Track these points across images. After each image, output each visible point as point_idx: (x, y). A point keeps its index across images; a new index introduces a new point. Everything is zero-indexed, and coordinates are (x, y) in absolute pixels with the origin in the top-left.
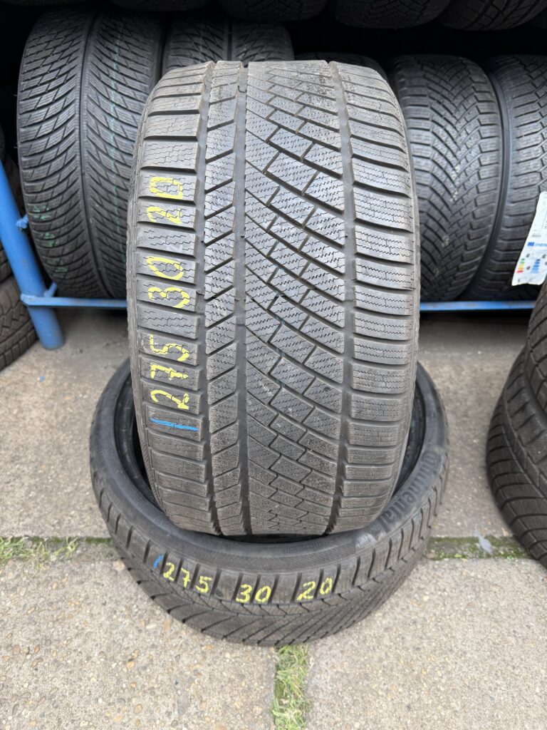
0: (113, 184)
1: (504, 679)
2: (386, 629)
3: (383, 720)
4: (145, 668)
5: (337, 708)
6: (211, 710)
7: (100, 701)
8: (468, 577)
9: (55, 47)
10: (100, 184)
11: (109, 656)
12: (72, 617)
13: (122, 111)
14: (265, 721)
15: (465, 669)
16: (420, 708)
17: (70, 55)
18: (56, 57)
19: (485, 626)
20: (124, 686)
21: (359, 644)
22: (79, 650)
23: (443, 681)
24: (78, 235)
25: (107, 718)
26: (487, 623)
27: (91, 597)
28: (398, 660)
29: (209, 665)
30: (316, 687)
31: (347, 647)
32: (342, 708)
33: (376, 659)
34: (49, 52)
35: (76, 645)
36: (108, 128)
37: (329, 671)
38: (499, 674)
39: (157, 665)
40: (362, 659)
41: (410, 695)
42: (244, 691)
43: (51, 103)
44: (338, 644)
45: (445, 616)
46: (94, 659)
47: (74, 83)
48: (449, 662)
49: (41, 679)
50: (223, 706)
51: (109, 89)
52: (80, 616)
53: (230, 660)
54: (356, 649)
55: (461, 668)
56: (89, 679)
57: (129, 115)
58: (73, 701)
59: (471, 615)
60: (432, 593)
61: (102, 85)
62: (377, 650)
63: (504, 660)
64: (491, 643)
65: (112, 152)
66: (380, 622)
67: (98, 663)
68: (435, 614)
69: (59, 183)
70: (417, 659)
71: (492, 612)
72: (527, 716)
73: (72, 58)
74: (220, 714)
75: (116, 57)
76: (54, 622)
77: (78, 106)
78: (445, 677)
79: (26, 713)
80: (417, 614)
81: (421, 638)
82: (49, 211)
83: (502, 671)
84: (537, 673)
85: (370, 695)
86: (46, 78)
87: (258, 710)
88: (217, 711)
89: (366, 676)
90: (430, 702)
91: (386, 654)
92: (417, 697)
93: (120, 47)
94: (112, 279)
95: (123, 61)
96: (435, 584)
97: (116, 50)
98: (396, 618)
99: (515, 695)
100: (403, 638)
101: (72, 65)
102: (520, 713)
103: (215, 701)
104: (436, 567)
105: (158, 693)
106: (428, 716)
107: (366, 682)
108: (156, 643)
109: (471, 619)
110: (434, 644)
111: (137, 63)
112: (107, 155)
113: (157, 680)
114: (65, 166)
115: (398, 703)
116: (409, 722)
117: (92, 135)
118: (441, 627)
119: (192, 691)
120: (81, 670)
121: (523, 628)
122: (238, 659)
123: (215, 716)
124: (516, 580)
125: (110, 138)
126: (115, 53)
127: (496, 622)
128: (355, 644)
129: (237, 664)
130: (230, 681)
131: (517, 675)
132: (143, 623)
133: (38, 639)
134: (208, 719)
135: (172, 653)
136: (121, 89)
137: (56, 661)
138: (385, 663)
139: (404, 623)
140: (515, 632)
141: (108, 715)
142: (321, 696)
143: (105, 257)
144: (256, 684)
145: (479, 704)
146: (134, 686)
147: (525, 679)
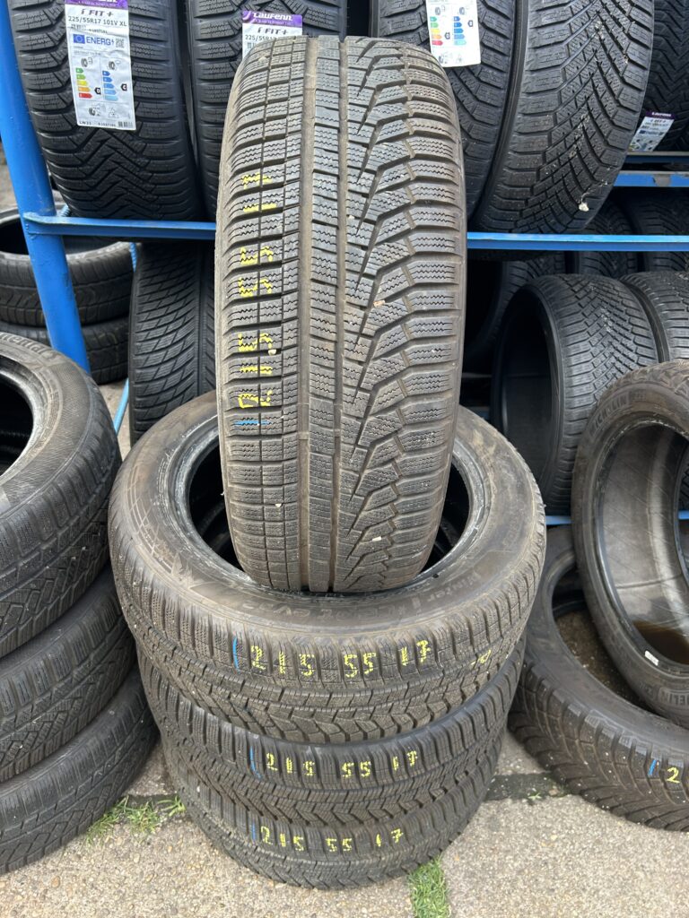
12: (195, 882)
26: (615, 859)
31: (484, 893)
35: (205, 911)
45: (575, 854)
48: (584, 901)
52: (204, 880)
53: (368, 916)
54: (492, 894)
55: (595, 906)
59: (600, 852)
60: (559, 832)
66: (512, 865)
68: (564, 854)
70: (552, 900)
71: (619, 848)
76: (176, 889)
80: (547, 854)
81: (554, 879)
98: (527, 860)
100: (536, 880)
104: (560, 803)
109: (599, 856)
110: (567, 884)
118: (572, 866)
121: (650, 863)
127: (624, 857)
133: (162, 909)
135: (308, 912)
139: (536, 865)
140: (642, 866)
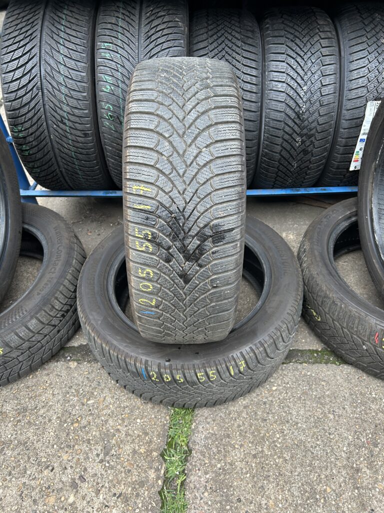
0: (65, 112)
1: (323, 441)
2: (245, 407)
3: (236, 463)
4: (85, 427)
5: (207, 455)
6: (125, 453)
7: (55, 446)
8: (305, 375)
9: (23, 17)
10: (56, 112)
11: (62, 420)
12: (41, 395)
13: (68, 60)
14: (159, 461)
15: (296, 433)
16: (262, 457)
17: (33, 22)
18: (24, 24)
19: (313, 407)
20: (71, 437)
21: (225, 416)
22: (44, 415)
23: (280, 441)
24: (45, 146)
25: (59, 457)
27: (54, 383)
28: (251, 427)
29: (126, 426)
30: (195, 442)
31: (218, 418)
32: (210, 455)
33: (236, 425)
34: (19, 21)
35: (42, 412)
36: (59, 72)
37: (204, 432)
38: (319, 437)
39: (93, 425)
40: (226, 425)
41: (257, 448)
42: (147, 443)
43: (21, 57)
44: (212, 416)
45: (287, 399)
46: (53, 421)
47: (36, 41)
48: (286, 429)
49: (19, 432)
50: (133, 451)
51: (59, 45)
52: (46, 395)
53: (140, 424)
54: (223, 419)
55: (293, 433)
56: (49, 433)
57: (73, 62)
58: (38, 445)
59: (305, 400)
60: (279, 385)
61: (54, 42)
62: (238, 420)
63: (323, 429)
64: (316, 418)
65: (63, 89)
66: (242, 403)
67: (56, 423)
68: (279, 399)
69: (29, 111)
70: (264, 426)
71: (319, 398)
72: (336, 465)
73: (34, 24)
74: (131, 456)
75: (63, 22)
76: (29, 399)
77: (38, 58)
78: (281, 438)
79: (9, 453)
80: (267, 398)
81: (268, 413)
82: (24, 130)
83: (321, 435)
84: (346, 438)
85: (229, 448)
86: (17, 39)
87: (155, 454)
88: (129, 454)
89: (228, 436)
90: (269, 453)
91: (243, 422)
92: (260, 450)
93: (67, 15)
94: (70, 176)
95: (68, 25)
96: (282, 379)
97: (64, 17)
98: (252, 400)
99: (328, 452)
100: (256, 413)
101: (34, 29)
102: (332, 462)
103: (128, 448)
104: (284, 368)
105: (91, 442)
106: (267, 462)
107: (228, 439)
108: (93, 412)
109: (304, 402)
110: (276, 417)
111: (78, 25)
112: (59, 91)
113: (92, 434)
114: (32, 99)
115: (248, 453)
116: (254, 465)
117: (48, 78)
118: (283, 406)
119: (114, 442)
120: (44, 427)
121: (340, 409)
122: (144, 423)
123: (127, 457)
124: (339, 378)
125: (61, 80)
126: (63, 19)
127: (321, 404)
128: (223, 415)
129: (144, 426)
130: (139, 436)
131: (331, 439)
132: (85, 400)
133: (19, 409)
134: (122, 459)
135: (103, 418)
136: (67, 44)
137: (29, 422)
138: (242, 428)
139: (258, 404)
140: (333, 411)
141: (60, 455)
142: (197, 447)
143: (63, 160)
144: (155, 439)
145: (303, 456)
146: (77, 437)
147: (337, 442)
